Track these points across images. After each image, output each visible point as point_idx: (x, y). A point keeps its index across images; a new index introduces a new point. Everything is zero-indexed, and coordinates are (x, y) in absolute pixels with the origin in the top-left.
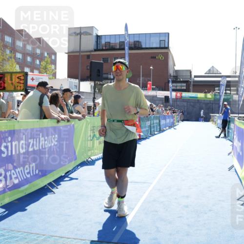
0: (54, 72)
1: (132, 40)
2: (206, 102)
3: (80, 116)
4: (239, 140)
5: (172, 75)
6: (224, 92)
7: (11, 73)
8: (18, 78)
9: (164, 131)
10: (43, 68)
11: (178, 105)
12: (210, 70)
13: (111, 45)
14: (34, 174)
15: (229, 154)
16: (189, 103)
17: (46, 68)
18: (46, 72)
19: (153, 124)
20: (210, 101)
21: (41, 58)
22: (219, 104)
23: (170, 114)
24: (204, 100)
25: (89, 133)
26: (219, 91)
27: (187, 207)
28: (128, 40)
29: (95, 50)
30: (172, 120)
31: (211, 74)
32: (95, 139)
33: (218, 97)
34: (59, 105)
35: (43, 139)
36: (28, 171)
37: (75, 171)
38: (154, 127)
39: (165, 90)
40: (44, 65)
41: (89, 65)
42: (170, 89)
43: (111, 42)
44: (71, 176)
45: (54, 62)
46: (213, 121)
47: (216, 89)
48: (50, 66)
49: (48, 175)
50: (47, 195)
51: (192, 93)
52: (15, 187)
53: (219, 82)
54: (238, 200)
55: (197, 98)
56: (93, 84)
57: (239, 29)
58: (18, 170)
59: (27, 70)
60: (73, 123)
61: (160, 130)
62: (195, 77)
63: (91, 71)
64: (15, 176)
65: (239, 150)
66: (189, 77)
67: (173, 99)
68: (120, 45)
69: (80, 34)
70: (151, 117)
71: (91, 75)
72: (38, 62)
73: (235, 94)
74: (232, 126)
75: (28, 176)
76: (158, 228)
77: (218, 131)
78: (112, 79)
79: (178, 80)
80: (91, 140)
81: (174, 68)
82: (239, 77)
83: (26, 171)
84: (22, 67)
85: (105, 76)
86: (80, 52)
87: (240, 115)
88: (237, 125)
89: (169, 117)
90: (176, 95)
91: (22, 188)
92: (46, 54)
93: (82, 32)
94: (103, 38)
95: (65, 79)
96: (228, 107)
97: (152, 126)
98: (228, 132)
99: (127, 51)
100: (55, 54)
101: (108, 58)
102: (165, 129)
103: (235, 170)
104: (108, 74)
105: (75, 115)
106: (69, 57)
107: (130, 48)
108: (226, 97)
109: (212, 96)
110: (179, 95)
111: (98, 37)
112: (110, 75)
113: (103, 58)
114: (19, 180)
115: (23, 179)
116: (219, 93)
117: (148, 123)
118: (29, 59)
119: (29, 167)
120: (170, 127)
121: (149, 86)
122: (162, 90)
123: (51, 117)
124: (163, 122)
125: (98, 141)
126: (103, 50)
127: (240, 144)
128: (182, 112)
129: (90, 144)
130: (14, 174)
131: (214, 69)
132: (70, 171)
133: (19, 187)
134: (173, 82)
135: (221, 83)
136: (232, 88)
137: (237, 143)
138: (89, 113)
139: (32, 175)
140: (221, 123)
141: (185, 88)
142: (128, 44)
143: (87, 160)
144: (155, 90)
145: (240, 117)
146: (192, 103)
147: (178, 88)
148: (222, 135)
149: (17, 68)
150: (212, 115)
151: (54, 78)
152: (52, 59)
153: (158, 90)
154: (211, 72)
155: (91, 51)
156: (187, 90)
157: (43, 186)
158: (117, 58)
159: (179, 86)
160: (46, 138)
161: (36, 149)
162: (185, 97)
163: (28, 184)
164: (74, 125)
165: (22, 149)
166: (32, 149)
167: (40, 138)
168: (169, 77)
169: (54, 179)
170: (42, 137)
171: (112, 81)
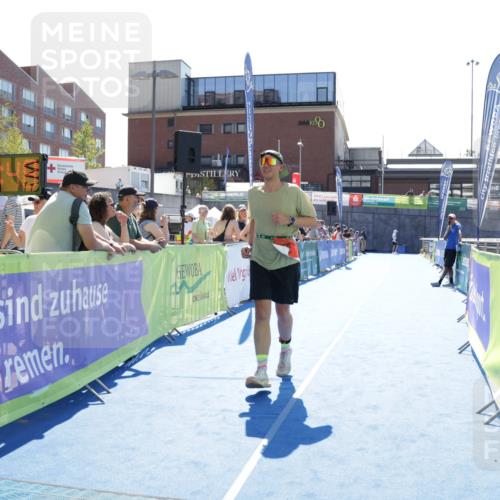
0: (100, 153)
1: (260, 88)
2: (411, 213)
3: (154, 243)
4: (479, 291)
5: (342, 158)
6: (449, 192)
7: (13, 157)
8: (27, 166)
9: (326, 272)
10: (78, 146)
11: (355, 220)
12: (419, 148)
13: (217, 97)
14: (61, 363)
15: (460, 319)
16: (376, 216)
17: (83, 147)
18: (84, 153)
19: (305, 259)
20: (420, 210)
21: (75, 125)
22: (439, 216)
23: (338, 238)
24: (408, 210)
25: (174, 278)
26: (437, 192)
27: (375, 428)
28: (252, 87)
29: (185, 109)
30: (342, 251)
31: (421, 155)
32: (186, 290)
33: (436, 203)
34: (107, 220)
35: (79, 291)
36: (48, 357)
37: (145, 356)
38: (305, 266)
39: (327, 189)
40: (79, 139)
41: (173, 138)
42: (338, 188)
43: (217, 92)
44: (138, 366)
45: (100, 134)
46: (426, 252)
47: (433, 186)
48: (93, 141)
49: (91, 366)
50: (86, 406)
51: (382, 196)
52: (22, 390)
53: (438, 172)
54: (479, 413)
55: (393, 204)
56: (180, 177)
57: (477, 63)
58: (29, 355)
59: (44, 149)
60: (140, 258)
61: (319, 271)
62: (390, 161)
63: (176, 152)
64: (23, 367)
65: (479, 311)
66: (378, 162)
67: (344, 207)
68: (235, 99)
69: (154, 75)
70: (300, 245)
71: (176, 160)
72: (67, 133)
73: (470, 197)
74: (465, 261)
75: (49, 368)
76: (315, 472)
77: (437, 274)
78: (219, 168)
79: (355, 168)
80: (177, 293)
81: (346, 144)
82: (479, 161)
83: (45, 359)
84: (34, 145)
85: (204, 161)
86: (153, 111)
87: (482, 240)
88: (476, 259)
89: (336, 245)
90: (351, 200)
91: (37, 393)
92: (83, 117)
93: (158, 71)
94: (201, 82)
95: (123, 168)
96: (458, 223)
98: (458, 274)
99: (250, 110)
100: (102, 116)
101: (211, 125)
102: (328, 269)
103: (473, 351)
104: (210, 157)
105: (144, 241)
106: (131, 122)
107: (257, 105)
108: (452, 204)
109: (424, 201)
110: (356, 199)
111: (191, 82)
112: (216, 159)
113: (201, 125)
114: (30, 376)
115: (37, 374)
116: (437, 194)
118: (49, 127)
119: (52, 349)
120: (339, 266)
121: (294, 181)
122: (323, 190)
123: (96, 247)
124: (323, 255)
125: (191, 295)
126: (200, 108)
127: (482, 299)
128: (364, 234)
129: (174, 300)
130: (19, 364)
131: (428, 146)
132: (134, 357)
133: (30, 392)
134: (344, 173)
135: (442, 174)
136: (464, 185)
137: (475, 297)
138: (172, 238)
139: (56, 365)
140: (443, 256)
141: (368, 185)
142: (252, 94)
143: (169, 335)
144: (309, 190)
145: (483, 244)
146: (383, 217)
147: (354, 185)
148: (446, 281)
149: (24, 147)
150: (424, 239)
151: (100, 165)
152: (95, 128)
153: (314, 190)
154: (422, 153)
155: (177, 110)
156: (373, 190)
157: (78, 388)
158: (230, 124)
159: (356, 180)
160: (85, 289)
161: (64, 312)
162: (369, 204)
163: (47, 384)
164: (141, 262)
165: (37, 313)
166: (57, 313)
167: (72, 289)
168: (336, 163)
169: (101, 375)
170: (77, 287)
171: (220, 172)
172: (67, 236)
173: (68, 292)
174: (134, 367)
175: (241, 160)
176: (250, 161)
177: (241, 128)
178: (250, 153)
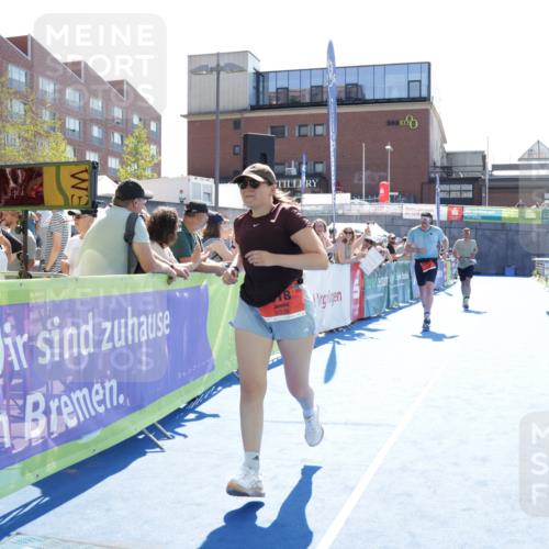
0: (156, 161)
1: (341, 83)
2: (522, 228)
5: (438, 164)
7: (58, 165)
8: (73, 176)
10: (130, 154)
12: (531, 151)
13: (290, 94)
14: (115, 403)
16: (480, 232)
17: (137, 153)
18: (137, 161)
19: (395, 282)
20: (532, 225)
21: (125, 128)
24: (518, 225)
28: (335, 81)
29: (253, 108)
31: (533, 159)
35: (135, 320)
36: (100, 397)
37: (210, 396)
38: (396, 291)
39: (421, 201)
40: (131, 145)
41: (241, 142)
42: (437, 200)
43: (291, 88)
44: (203, 408)
45: (156, 139)
46: (540, 274)
47: (548, 196)
48: (146, 147)
49: (149, 408)
50: (144, 454)
51: (487, 208)
52: (70, 436)
55: (500, 218)
58: (78, 394)
59: (91, 156)
60: (205, 283)
61: (412, 298)
62: (496, 167)
64: (70, 409)
66: (481, 169)
67: (443, 221)
68: (312, 96)
69: (218, 70)
70: (389, 266)
72: (117, 138)
75: (101, 409)
78: (294, 177)
79: (454, 176)
81: (443, 147)
83: (96, 398)
84: (79, 151)
86: (217, 112)
90: (449, 214)
91: (86, 439)
92: (136, 120)
93: (222, 64)
94: (271, 75)
95: (182, 178)
97: (391, 287)
99: (333, 109)
100: (158, 119)
101: (283, 127)
104: (283, 164)
106: (191, 124)
107: (340, 103)
109: (537, 213)
110: (455, 212)
111: (260, 77)
112: (290, 166)
113: (272, 127)
114: (78, 419)
115: (87, 416)
117: (383, 282)
118: (96, 132)
119: (104, 388)
121: (382, 191)
122: (416, 202)
123: (154, 269)
126: (271, 107)
130: (66, 405)
131: (541, 147)
132: (198, 397)
133: (79, 437)
134: (443, 181)
139: (109, 406)
141: (470, 195)
142: (335, 90)
144: (398, 202)
146: (488, 233)
147: (453, 195)
149: (69, 154)
150: (536, 259)
151: (155, 175)
152: (150, 132)
153: (405, 202)
154: (535, 156)
155: (244, 110)
156: (476, 201)
157: (135, 433)
158: (306, 126)
159: (455, 190)
160: (143, 319)
161: (118, 345)
162: (471, 218)
163: (98, 428)
164: (206, 287)
165: (87, 346)
166: (110, 345)
167: (127, 318)
168: (431, 169)
169: (161, 417)
170: (133, 316)
171: (295, 182)
172: (122, 257)
173: (123, 321)
174: (198, 409)
175: (320, 168)
176: (333, 168)
177: (320, 130)
178: (333, 159)
